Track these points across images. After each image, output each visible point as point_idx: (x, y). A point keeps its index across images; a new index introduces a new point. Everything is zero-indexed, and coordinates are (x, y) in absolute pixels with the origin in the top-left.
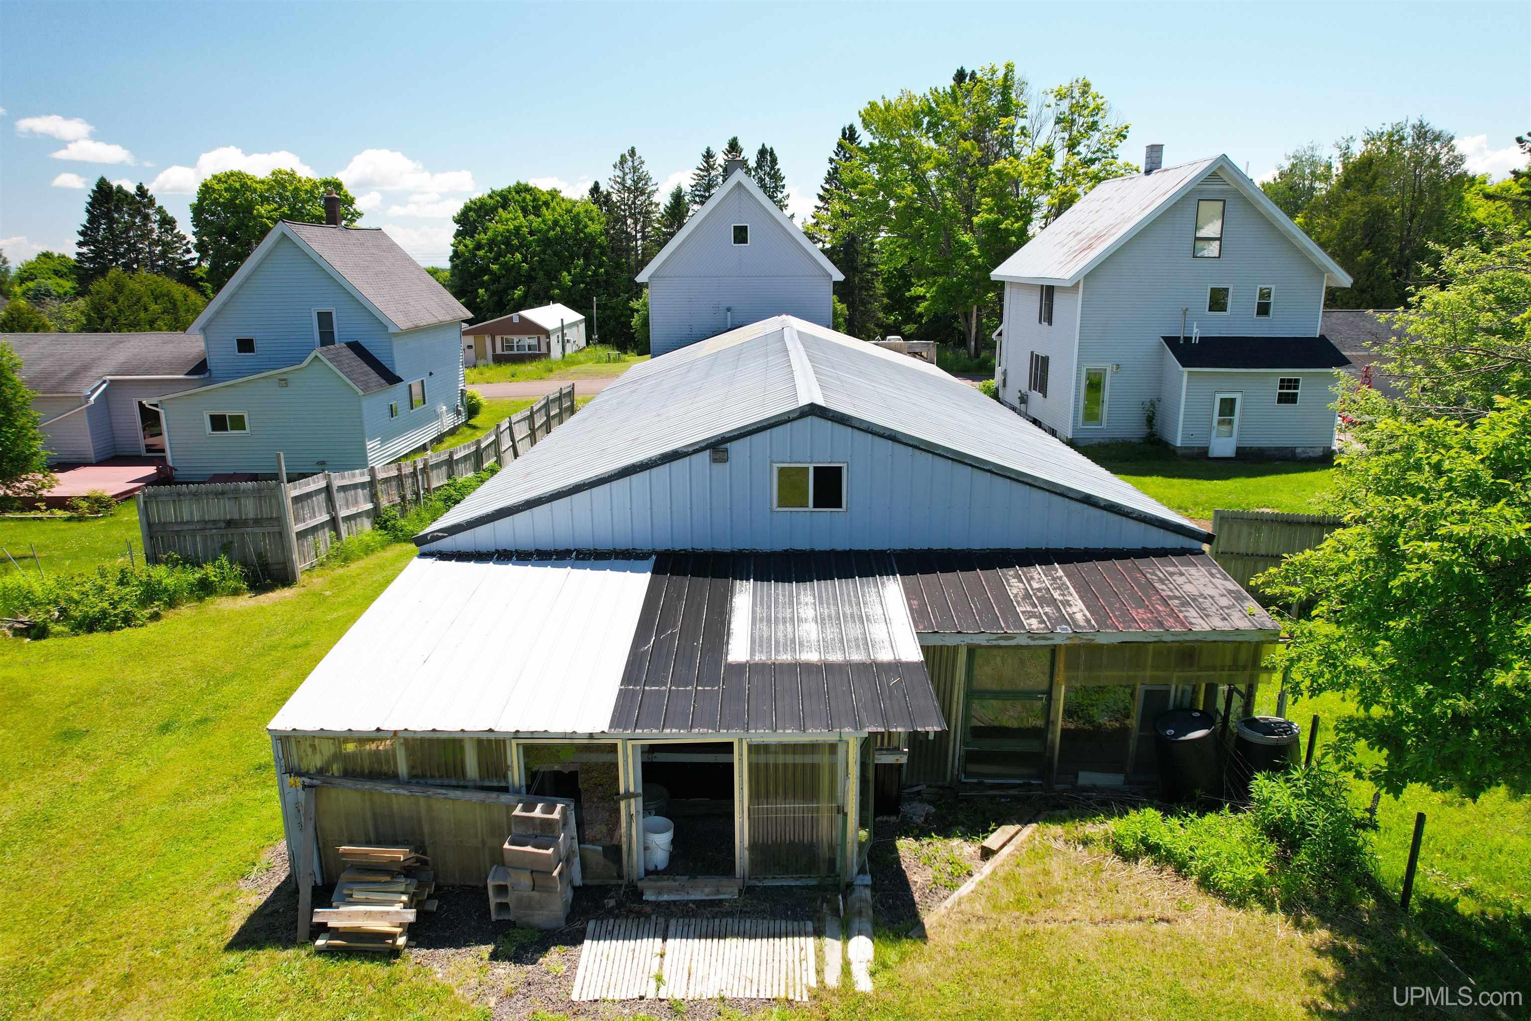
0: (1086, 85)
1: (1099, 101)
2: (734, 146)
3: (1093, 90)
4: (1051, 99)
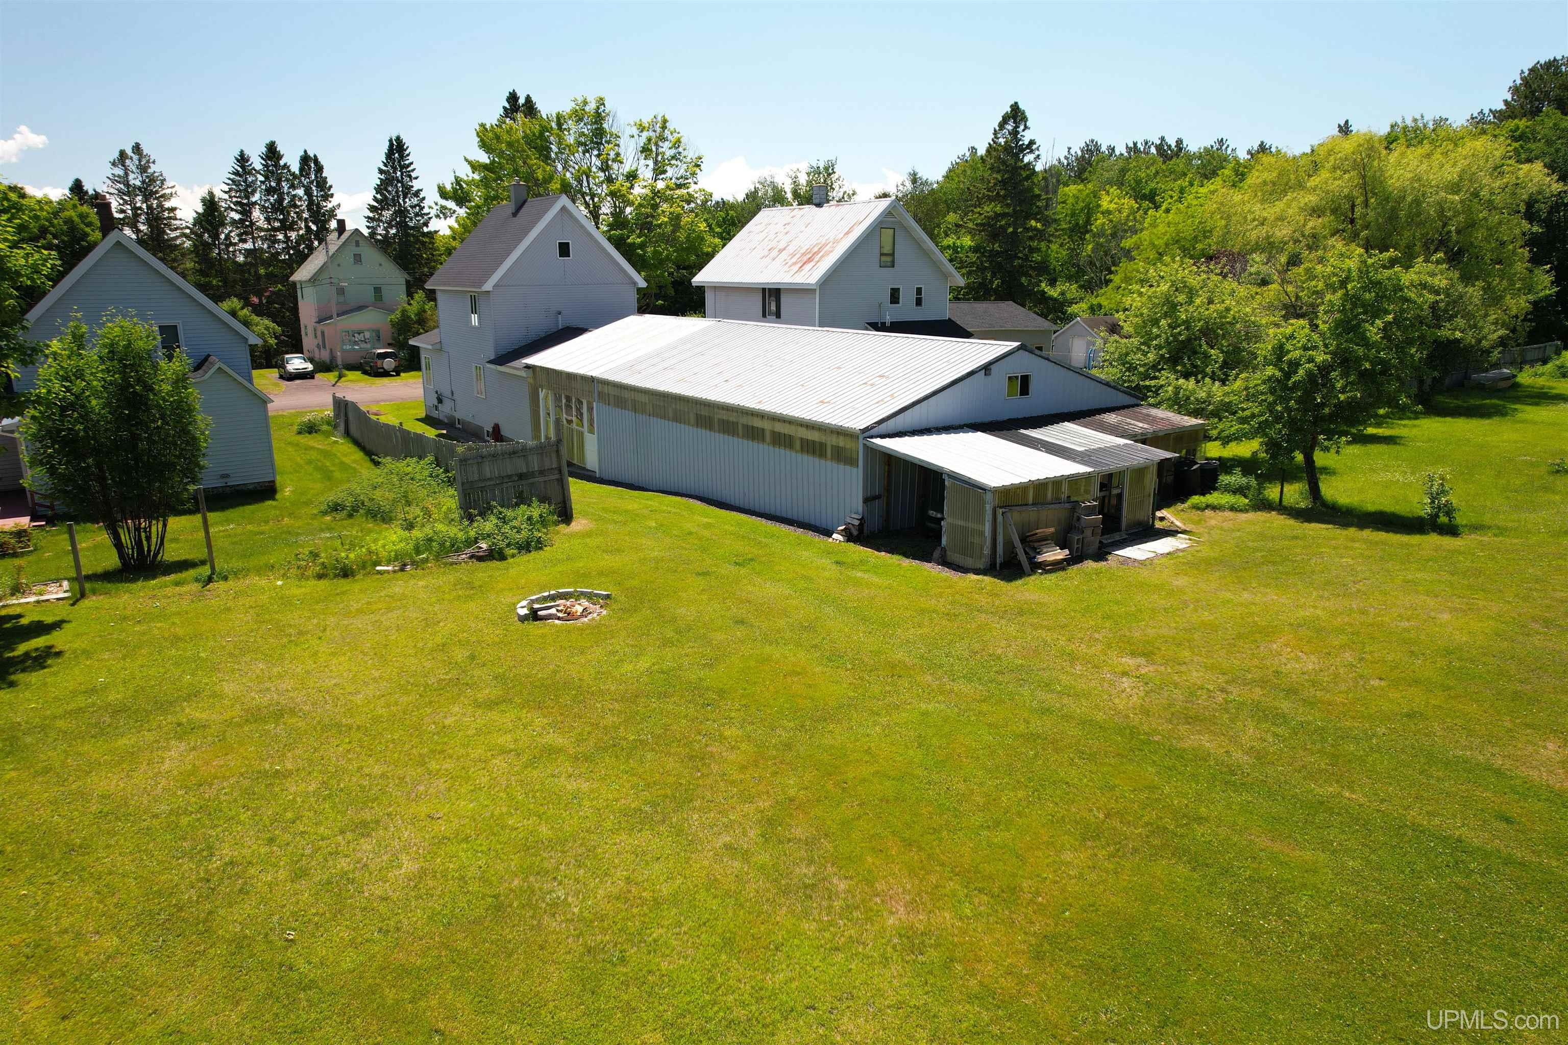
0: (665, 121)
1: (676, 135)
2: (272, 153)
3: (671, 126)
4: (635, 131)
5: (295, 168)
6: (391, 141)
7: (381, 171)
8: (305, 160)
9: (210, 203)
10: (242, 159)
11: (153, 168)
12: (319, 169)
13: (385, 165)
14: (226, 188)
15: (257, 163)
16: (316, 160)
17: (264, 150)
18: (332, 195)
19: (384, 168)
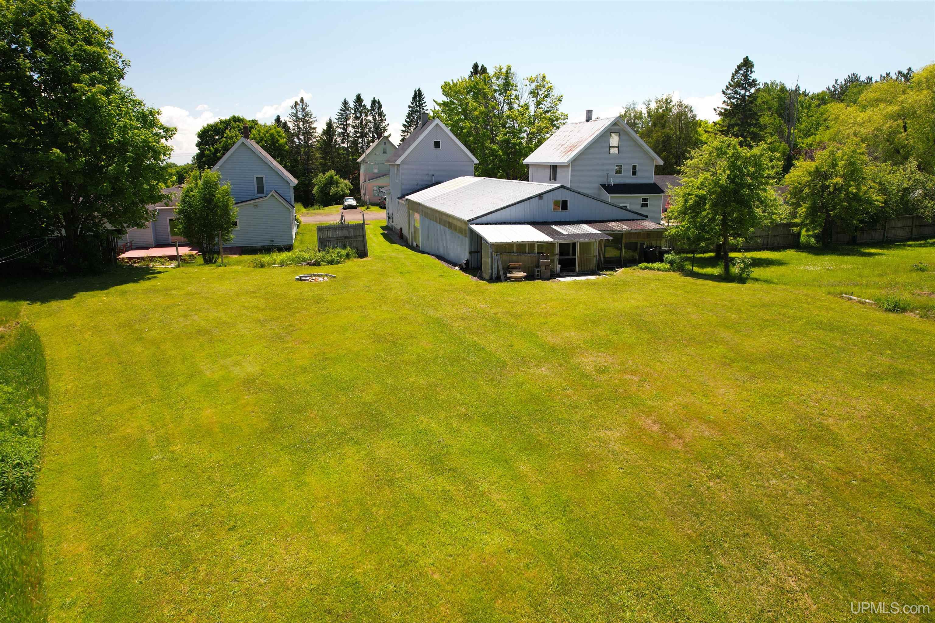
0: (544, 77)
1: (550, 85)
2: (359, 99)
3: (547, 79)
4: (527, 82)
5: (369, 107)
6: (415, 91)
7: (410, 107)
8: (374, 102)
9: (330, 125)
10: (345, 103)
11: (308, 109)
12: (380, 106)
13: (412, 104)
14: (337, 117)
15: (351, 105)
16: (379, 102)
17: (355, 98)
18: (385, 120)
19: (411, 105)
